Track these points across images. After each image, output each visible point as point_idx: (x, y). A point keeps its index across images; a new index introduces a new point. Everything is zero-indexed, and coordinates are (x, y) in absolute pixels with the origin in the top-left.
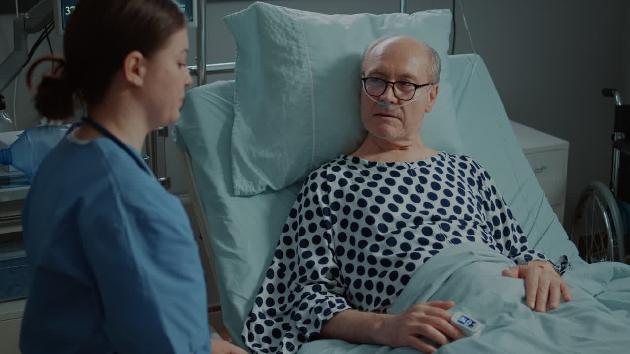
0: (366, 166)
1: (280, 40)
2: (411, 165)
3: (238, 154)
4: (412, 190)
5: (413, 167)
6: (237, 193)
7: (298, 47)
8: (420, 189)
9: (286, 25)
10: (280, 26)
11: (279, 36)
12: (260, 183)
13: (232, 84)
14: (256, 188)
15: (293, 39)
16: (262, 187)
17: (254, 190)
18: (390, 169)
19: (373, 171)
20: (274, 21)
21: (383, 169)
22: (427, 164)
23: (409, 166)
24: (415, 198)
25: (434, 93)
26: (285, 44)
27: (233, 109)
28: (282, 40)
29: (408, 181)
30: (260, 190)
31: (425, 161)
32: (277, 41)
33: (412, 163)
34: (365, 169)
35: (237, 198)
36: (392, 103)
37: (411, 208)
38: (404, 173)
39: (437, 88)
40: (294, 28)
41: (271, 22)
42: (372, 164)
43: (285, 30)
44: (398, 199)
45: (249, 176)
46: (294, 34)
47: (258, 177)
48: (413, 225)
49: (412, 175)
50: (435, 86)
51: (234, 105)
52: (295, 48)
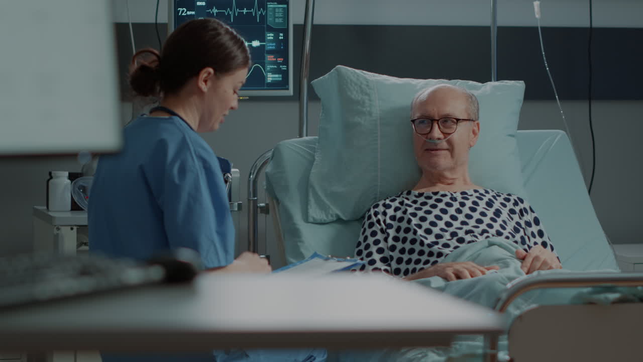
0: (416, 196)
1: (355, 95)
2: (454, 194)
3: (314, 189)
4: (452, 211)
5: (455, 195)
6: (311, 220)
7: (370, 100)
8: (459, 211)
9: (361, 83)
10: (356, 84)
11: (355, 93)
12: (331, 212)
13: (315, 139)
14: (327, 216)
15: (367, 94)
16: (332, 216)
17: (325, 218)
18: (435, 197)
19: (421, 200)
20: (351, 80)
21: (429, 198)
22: (469, 194)
23: (452, 195)
24: (454, 218)
25: (476, 128)
26: (360, 98)
27: (314, 156)
28: (357, 96)
29: (449, 205)
30: (330, 218)
31: (467, 191)
32: (353, 96)
33: (455, 193)
34: (415, 199)
35: (310, 224)
36: (439, 139)
37: (448, 224)
38: (447, 199)
39: (478, 124)
40: (368, 86)
41: (349, 81)
42: (421, 195)
43: (360, 87)
44: (439, 218)
45: (322, 206)
46: (368, 91)
47: (329, 207)
48: (449, 238)
49: (453, 201)
50: (476, 122)
51: (315, 154)
52: (367, 101)
